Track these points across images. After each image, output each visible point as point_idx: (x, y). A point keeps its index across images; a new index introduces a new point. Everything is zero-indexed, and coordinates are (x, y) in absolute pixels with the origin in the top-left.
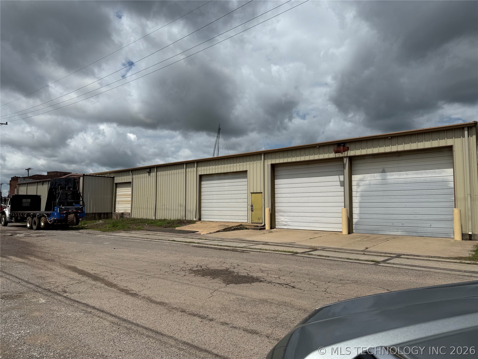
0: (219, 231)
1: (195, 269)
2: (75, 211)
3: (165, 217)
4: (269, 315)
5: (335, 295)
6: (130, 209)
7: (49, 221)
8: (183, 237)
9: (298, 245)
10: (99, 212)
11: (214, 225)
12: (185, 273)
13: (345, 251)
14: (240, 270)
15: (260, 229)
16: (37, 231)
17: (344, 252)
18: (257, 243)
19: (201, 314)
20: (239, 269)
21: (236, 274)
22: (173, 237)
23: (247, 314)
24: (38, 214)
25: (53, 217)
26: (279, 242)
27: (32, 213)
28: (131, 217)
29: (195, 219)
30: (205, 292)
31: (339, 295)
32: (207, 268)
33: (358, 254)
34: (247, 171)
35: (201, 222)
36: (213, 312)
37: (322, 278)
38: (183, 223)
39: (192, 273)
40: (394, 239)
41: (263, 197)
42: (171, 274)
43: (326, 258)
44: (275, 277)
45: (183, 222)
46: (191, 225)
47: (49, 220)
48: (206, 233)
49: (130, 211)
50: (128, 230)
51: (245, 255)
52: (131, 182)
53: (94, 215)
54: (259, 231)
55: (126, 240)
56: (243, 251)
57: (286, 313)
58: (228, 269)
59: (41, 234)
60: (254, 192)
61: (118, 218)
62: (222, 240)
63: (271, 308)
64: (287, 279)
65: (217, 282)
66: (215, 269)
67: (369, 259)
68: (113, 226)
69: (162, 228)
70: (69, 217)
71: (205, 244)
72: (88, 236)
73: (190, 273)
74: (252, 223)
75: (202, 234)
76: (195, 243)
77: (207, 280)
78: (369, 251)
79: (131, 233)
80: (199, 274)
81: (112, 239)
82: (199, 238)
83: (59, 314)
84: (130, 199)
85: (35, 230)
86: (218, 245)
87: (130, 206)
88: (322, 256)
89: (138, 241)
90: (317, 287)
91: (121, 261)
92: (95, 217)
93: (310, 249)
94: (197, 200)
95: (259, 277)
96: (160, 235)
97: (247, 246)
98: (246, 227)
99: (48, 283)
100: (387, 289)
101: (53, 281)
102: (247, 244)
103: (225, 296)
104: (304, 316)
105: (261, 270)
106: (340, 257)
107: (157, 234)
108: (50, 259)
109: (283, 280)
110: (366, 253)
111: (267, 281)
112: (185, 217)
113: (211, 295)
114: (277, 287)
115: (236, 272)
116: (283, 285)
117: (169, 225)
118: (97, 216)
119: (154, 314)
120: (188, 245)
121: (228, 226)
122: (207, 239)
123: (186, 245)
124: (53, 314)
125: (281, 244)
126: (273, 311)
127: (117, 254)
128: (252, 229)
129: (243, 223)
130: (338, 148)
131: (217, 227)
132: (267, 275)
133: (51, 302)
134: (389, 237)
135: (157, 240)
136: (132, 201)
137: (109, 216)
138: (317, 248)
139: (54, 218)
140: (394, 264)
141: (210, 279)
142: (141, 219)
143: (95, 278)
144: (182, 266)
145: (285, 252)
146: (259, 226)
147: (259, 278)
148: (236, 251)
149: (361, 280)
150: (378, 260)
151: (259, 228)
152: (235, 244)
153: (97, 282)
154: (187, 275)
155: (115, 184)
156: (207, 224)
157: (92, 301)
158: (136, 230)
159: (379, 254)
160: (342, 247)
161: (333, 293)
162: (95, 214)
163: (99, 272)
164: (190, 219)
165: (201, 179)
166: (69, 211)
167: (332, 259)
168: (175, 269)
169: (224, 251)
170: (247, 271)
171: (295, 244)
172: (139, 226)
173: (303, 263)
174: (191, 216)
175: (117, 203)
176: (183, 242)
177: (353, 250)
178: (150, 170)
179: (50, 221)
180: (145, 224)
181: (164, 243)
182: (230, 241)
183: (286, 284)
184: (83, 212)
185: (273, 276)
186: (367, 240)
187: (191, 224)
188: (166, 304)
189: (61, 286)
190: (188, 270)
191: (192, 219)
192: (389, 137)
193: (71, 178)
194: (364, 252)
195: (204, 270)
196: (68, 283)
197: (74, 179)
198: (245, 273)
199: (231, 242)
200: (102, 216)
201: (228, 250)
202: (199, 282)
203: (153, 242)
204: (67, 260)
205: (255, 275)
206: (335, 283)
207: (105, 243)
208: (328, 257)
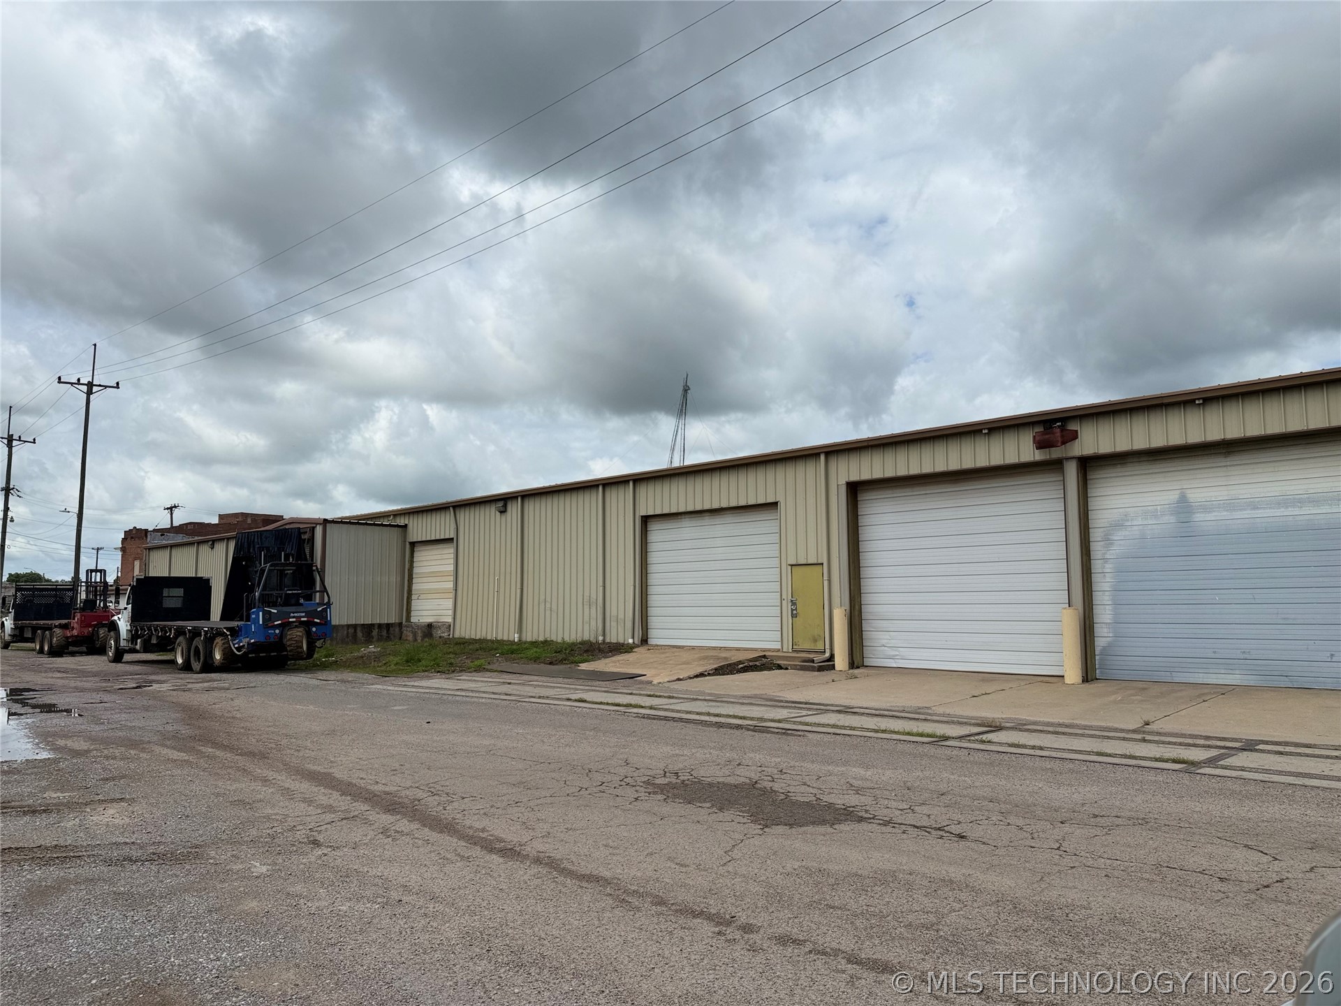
0: (701, 675)
1: (662, 783)
2: (305, 619)
3: (547, 635)
4: (911, 917)
5: (1090, 859)
6: (451, 612)
7: (236, 648)
8: (605, 692)
9: (943, 715)
10: (367, 623)
11: (685, 656)
12: (636, 791)
13: (1085, 731)
14: (789, 785)
15: (820, 669)
16: (204, 675)
17: (1083, 735)
18: (823, 708)
19: (713, 911)
20: (789, 782)
21: (783, 797)
22: (577, 690)
23: (848, 913)
24: (206, 629)
25: (248, 637)
26: (884, 706)
27: (189, 625)
28: (453, 635)
29: (631, 641)
30: (707, 849)
31: (1103, 860)
32: (695, 778)
33: (1124, 739)
34: (777, 502)
35: (649, 650)
36: (748, 906)
37: (1039, 812)
38: (599, 650)
39: (655, 793)
40: (1223, 696)
41: (826, 577)
42: (597, 795)
43: (1034, 754)
44: (900, 807)
45: (599, 647)
46: (622, 658)
47: (236, 644)
48: (668, 680)
49: (449, 620)
50: (449, 672)
51: (793, 744)
52: (453, 539)
53: (353, 631)
54: (816, 673)
55: (450, 698)
56: (784, 731)
57: (962, 913)
58: (756, 782)
59: (215, 684)
60: (800, 563)
61: (419, 639)
62: (717, 699)
63: (911, 896)
64: (939, 814)
65: (733, 821)
66: (718, 782)
67: (1167, 756)
68: (407, 661)
69: (542, 665)
70: (288, 637)
71: (673, 711)
72: (344, 688)
73: (649, 793)
74: (794, 651)
75: (655, 682)
76: (642, 707)
77: (702, 812)
78: (1156, 731)
79: (460, 680)
80: (675, 796)
81: (412, 697)
82: (652, 693)
83: (313, 906)
84: (451, 585)
85: (197, 673)
86: (709, 714)
87: (450, 604)
88: (1022, 745)
89: (484, 700)
90: (1030, 837)
91: (450, 757)
92: (356, 635)
93: (980, 726)
94: (635, 586)
95: (853, 807)
96: (539, 686)
97: (793, 715)
98: (778, 662)
99: (264, 817)
100: (1245, 842)
101: (276, 814)
102: (790, 711)
103: (769, 862)
104: (1017, 921)
105: (852, 786)
106: (1074, 749)
107: (530, 683)
108: (257, 751)
109: (925, 818)
110: (1148, 737)
111: (879, 819)
112: (604, 635)
113: (729, 858)
114: (913, 836)
115: (781, 791)
116: (928, 830)
117: (560, 656)
118: (361, 634)
119: (580, 911)
120: (625, 712)
121: (726, 658)
122: (673, 697)
123: (620, 713)
124: (299, 907)
125: (888, 710)
126: (922, 906)
127: (435, 738)
128: (795, 667)
129: (769, 650)
130: (1047, 434)
131: (697, 663)
132: (874, 802)
133: (283, 873)
134: (1206, 691)
135: (534, 697)
136: (456, 590)
137: (392, 632)
138: (1000, 724)
139: (248, 639)
140: (1243, 769)
141: (711, 811)
142: (480, 639)
143: (391, 805)
144: (623, 771)
145: (909, 734)
146: (817, 660)
147: (851, 809)
148: (765, 730)
149: (1156, 816)
150: (1191, 758)
151: (816, 665)
152: (757, 711)
153: (398, 817)
154: (641, 798)
155: (408, 546)
156: (667, 655)
157: (397, 871)
158: (470, 672)
159: (1191, 740)
160: (1073, 719)
161: (1083, 853)
162: (355, 626)
163: (396, 788)
164: (615, 641)
165: (646, 528)
166: (291, 620)
167: (1054, 754)
168: (604, 780)
169: (732, 731)
170: (811, 790)
171: (930, 711)
172: (479, 659)
173: (969, 766)
174: (621, 633)
175: (413, 597)
176: (608, 704)
177: (1105, 728)
178: (505, 506)
179: (239, 649)
180: (494, 655)
181: (556, 706)
182: (740, 701)
183: (936, 829)
184: (326, 622)
185: (893, 804)
186: (1142, 701)
187: (621, 653)
188: (606, 880)
189: (301, 827)
190: (641, 784)
191: (621, 641)
192: (1199, 399)
193: (292, 529)
194: (1143, 733)
195: (687, 785)
196: (319, 820)
197: (300, 532)
198: (807, 795)
199: (743, 704)
200: (375, 632)
201: (742, 729)
202: (683, 820)
203: (524, 704)
204: (301, 754)
205: (838, 800)
206: (1081, 826)
207: (395, 708)
208: (1041, 748)
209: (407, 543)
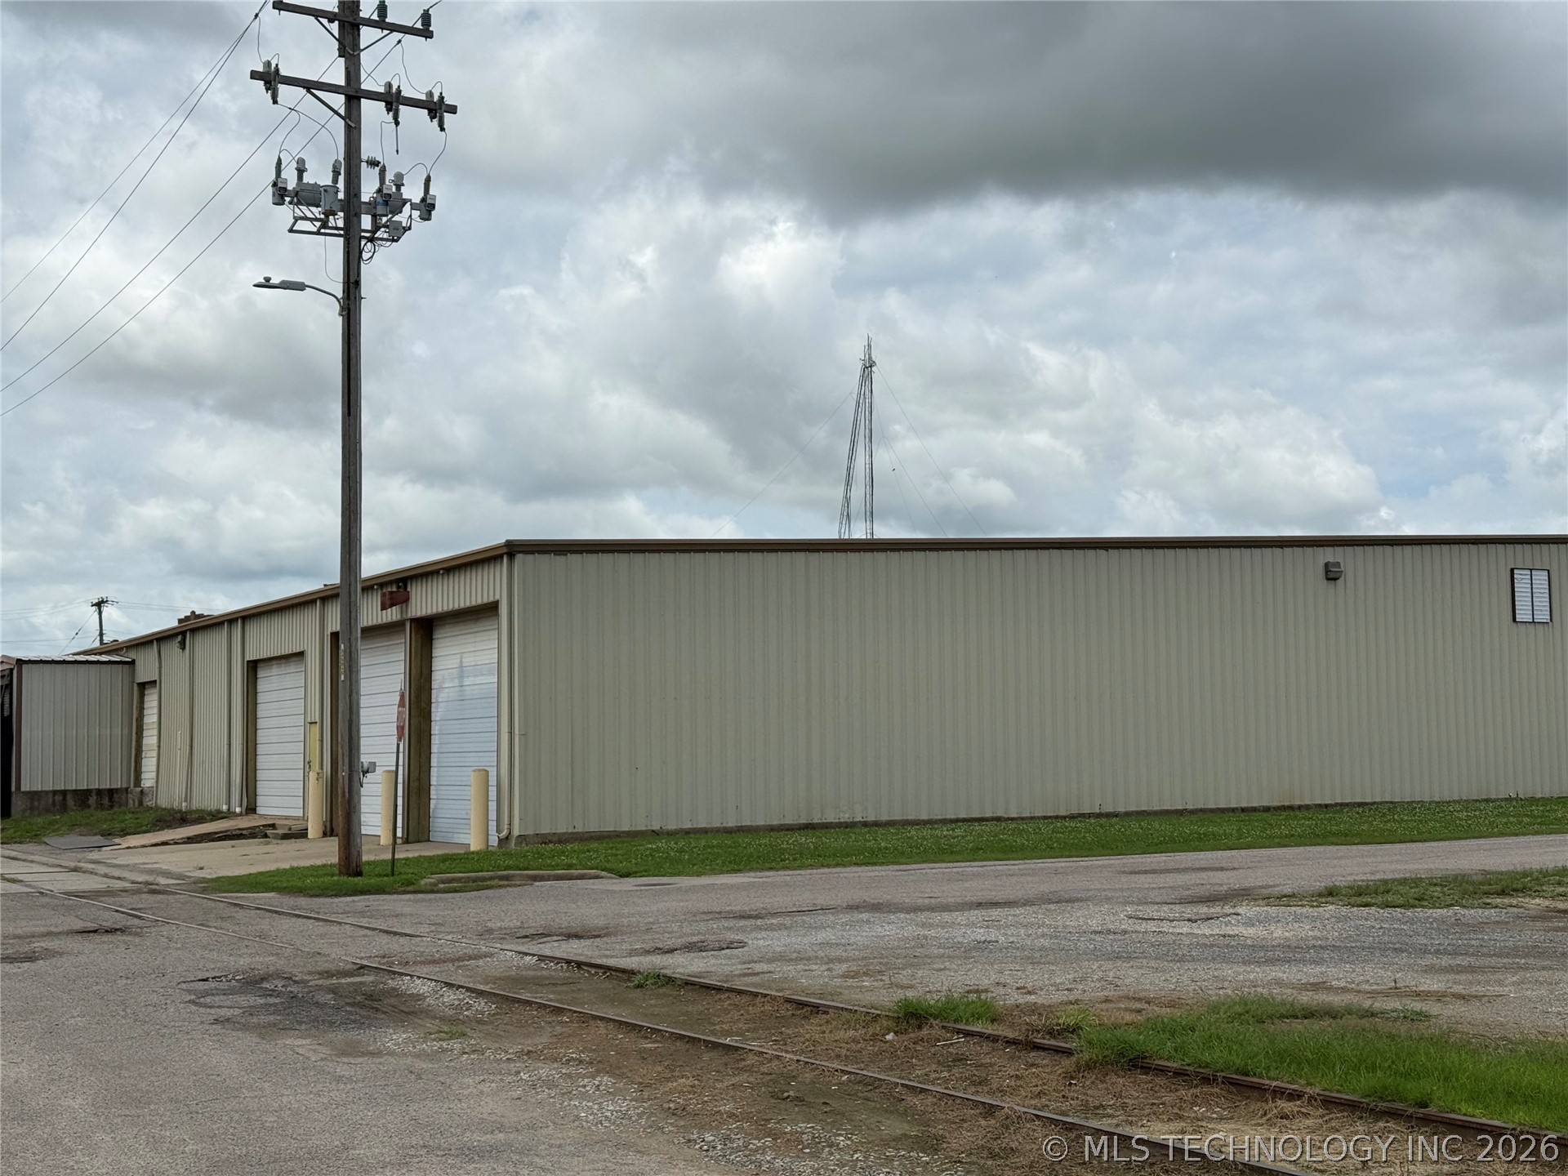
3: (204, 803)
6: (155, 775)
10: (81, 788)
28: (156, 803)
29: (239, 809)
34: (305, 652)
41: (319, 738)
49: (154, 784)
52: (156, 681)
53: (61, 798)
60: (312, 721)
84: (156, 741)
87: (155, 764)
94: (242, 745)
112: (229, 803)
118: (73, 802)
128: (277, 836)
136: (159, 746)
137: (117, 800)
155: (138, 688)
162: (64, 793)
165: (255, 674)
174: (236, 800)
175: (143, 755)
178: (184, 641)
200: (92, 801)
209: (135, 685)
